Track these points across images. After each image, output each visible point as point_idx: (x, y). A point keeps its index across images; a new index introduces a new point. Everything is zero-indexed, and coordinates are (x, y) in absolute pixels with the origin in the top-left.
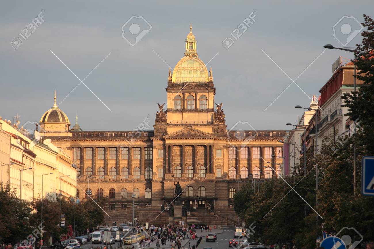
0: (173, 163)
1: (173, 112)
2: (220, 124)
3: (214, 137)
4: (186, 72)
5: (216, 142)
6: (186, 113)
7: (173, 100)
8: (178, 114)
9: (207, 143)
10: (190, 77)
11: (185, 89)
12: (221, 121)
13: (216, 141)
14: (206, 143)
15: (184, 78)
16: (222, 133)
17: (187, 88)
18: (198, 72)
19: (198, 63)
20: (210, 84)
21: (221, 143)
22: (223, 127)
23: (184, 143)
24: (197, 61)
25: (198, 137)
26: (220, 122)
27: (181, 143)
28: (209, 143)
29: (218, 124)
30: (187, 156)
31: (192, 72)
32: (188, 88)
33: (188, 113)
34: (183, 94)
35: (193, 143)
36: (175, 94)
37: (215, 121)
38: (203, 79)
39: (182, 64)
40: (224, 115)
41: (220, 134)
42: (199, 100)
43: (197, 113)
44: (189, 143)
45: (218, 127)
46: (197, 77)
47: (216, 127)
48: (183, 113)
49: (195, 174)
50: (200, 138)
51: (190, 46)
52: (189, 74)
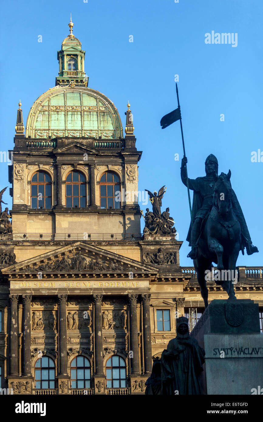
0: (32, 347)
1: (29, 214)
2: (164, 239)
3: (151, 272)
4: (62, 116)
5: (154, 288)
6: (64, 216)
7: (29, 183)
8: (42, 220)
9: (130, 289)
10: (73, 128)
11: (62, 154)
12: (164, 233)
13: (155, 286)
14: (126, 289)
15: (57, 130)
16: (169, 263)
17: (67, 150)
18: (95, 117)
19: (92, 98)
20: (129, 143)
21: (169, 291)
22: (173, 248)
23: (65, 289)
24: (89, 95)
25: (104, 272)
26: (162, 236)
27: (56, 289)
28: (137, 289)
29: (157, 239)
30: (71, 327)
31: (79, 116)
32: (69, 152)
33: (71, 216)
34: (56, 167)
35: (91, 289)
36: (34, 169)
37: (148, 233)
38: (108, 132)
39: (52, 101)
40: (171, 218)
41: (164, 266)
42: (98, 183)
43: (97, 217)
44: (80, 289)
45: (158, 247)
46: (92, 128)
47: (152, 248)
48: (57, 217)
49: (98, 377)
50: (111, 272)
51: (70, 65)
52: (69, 122)
